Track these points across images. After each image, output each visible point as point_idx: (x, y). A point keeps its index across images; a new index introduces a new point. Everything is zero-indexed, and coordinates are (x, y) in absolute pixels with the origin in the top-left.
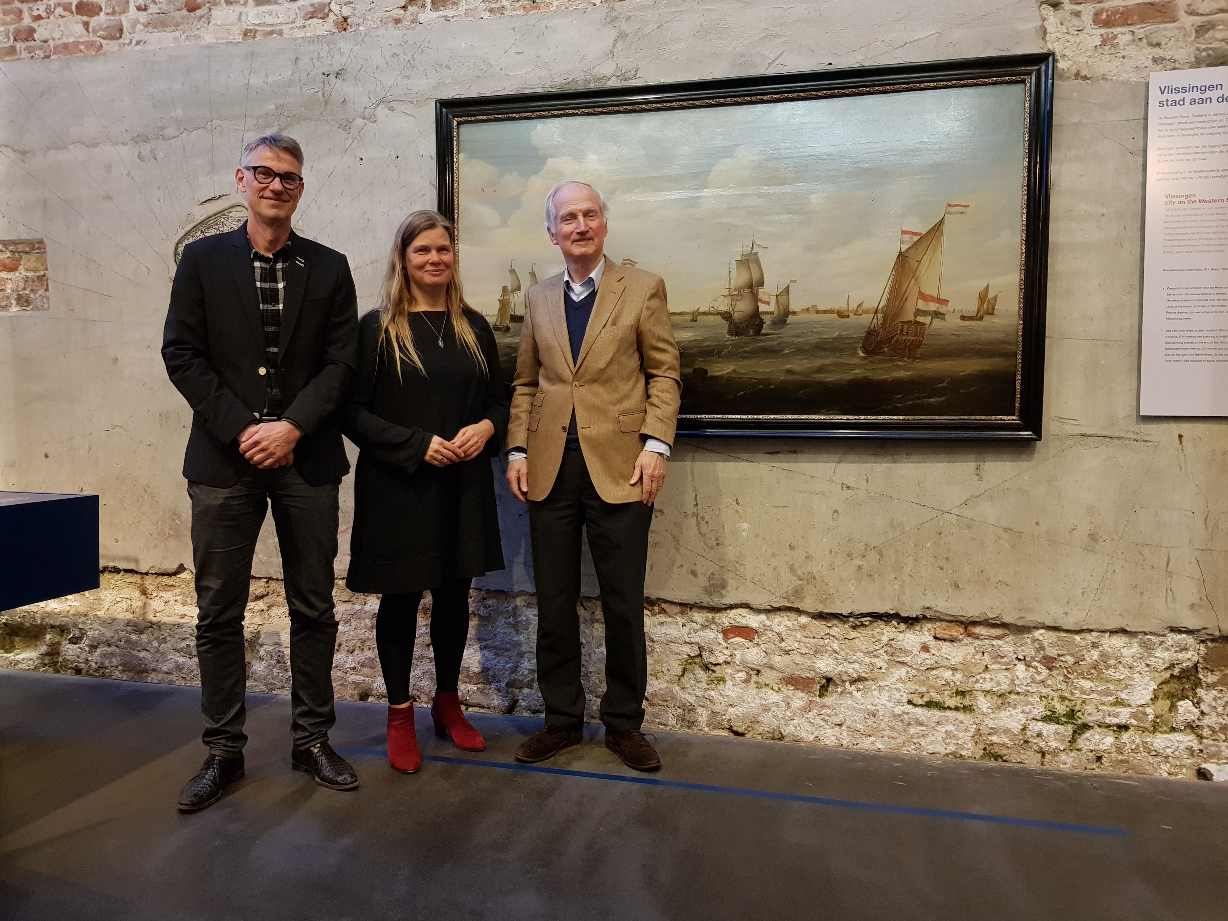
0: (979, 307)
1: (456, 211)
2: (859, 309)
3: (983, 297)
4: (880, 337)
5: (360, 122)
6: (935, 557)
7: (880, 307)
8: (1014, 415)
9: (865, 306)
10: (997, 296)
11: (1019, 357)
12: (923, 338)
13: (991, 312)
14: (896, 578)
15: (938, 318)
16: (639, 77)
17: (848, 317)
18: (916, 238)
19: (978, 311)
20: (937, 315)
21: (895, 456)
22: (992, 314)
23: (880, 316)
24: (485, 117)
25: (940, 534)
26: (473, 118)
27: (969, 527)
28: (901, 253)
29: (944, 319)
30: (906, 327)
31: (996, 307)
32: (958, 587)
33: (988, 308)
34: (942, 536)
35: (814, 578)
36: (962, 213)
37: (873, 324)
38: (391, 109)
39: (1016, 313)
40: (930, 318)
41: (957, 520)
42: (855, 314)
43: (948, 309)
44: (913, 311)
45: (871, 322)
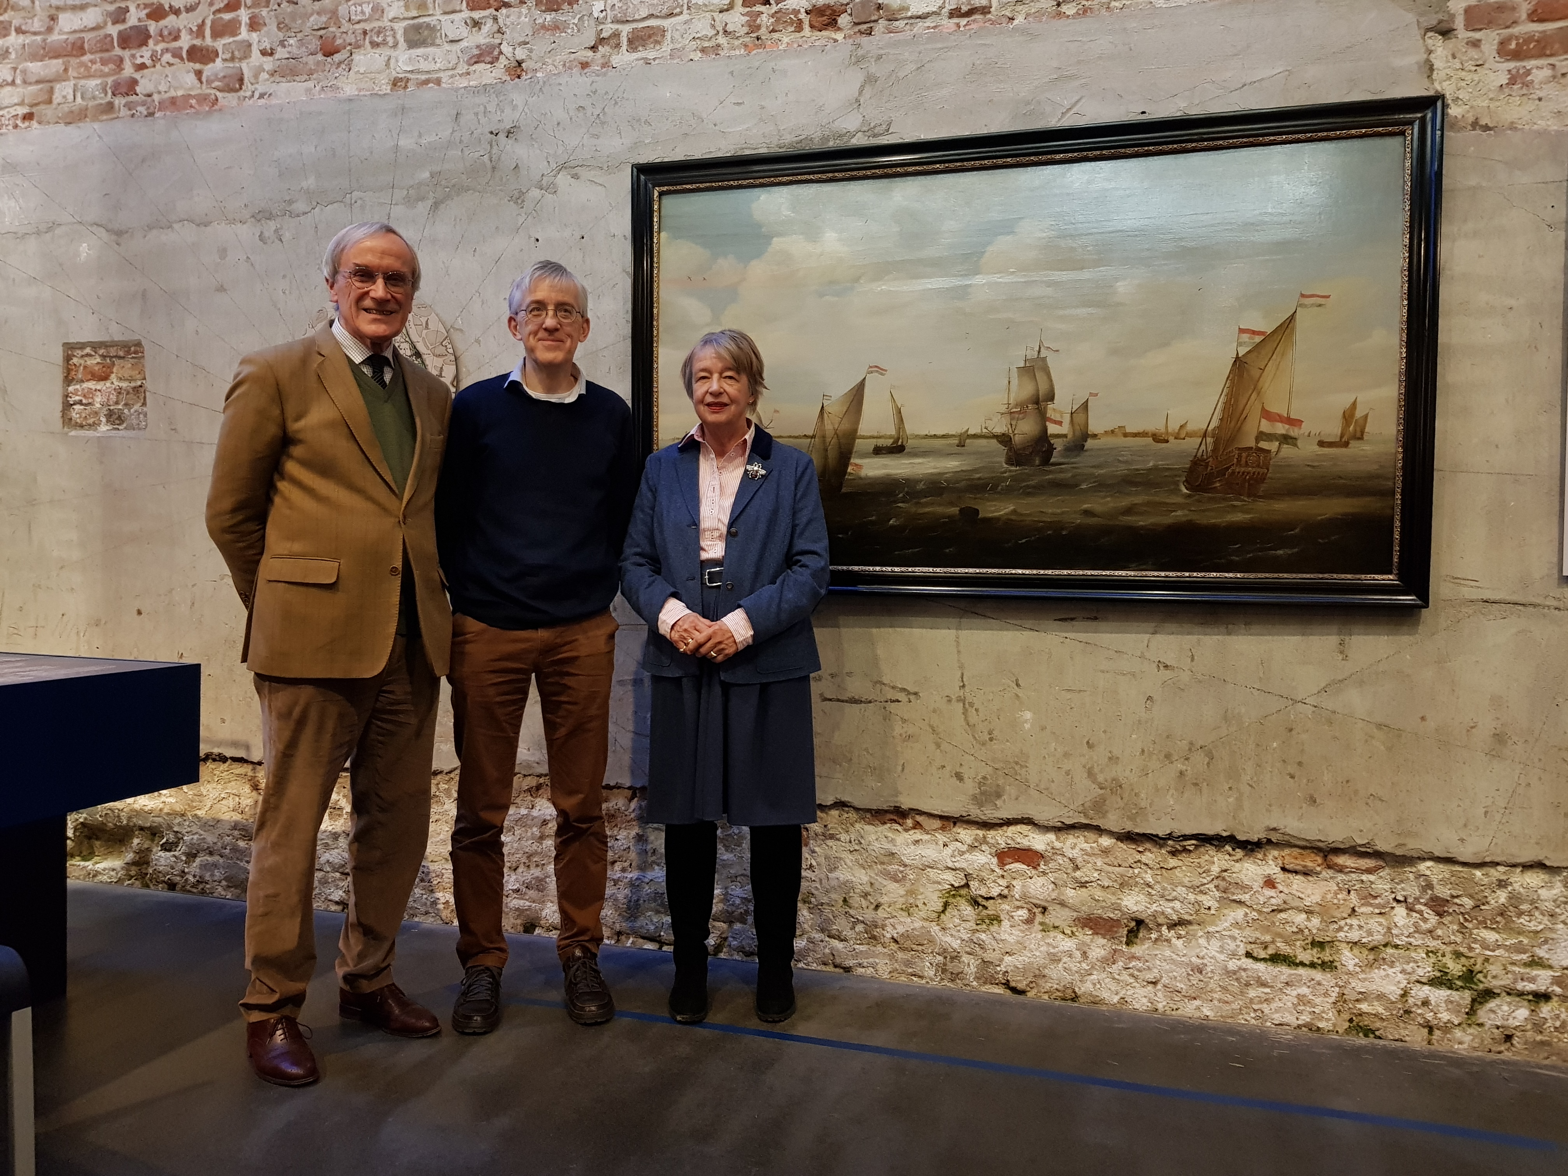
0: (1343, 429)
1: (655, 305)
2: (1181, 431)
3: (1348, 416)
4: (1209, 468)
5: (535, 193)
6: (1284, 761)
7: (1210, 428)
8: (1391, 573)
9: (1190, 427)
10: (1368, 413)
11: (1398, 496)
12: (1268, 469)
13: (1359, 436)
14: (1230, 788)
15: (1288, 444)
16: (892, 133)
17: (1167, 441)
18: (1258, 339)
19: (1342, 437)
20: (1286, 439)
21: (1230, 626)
22: (1361, 438)
23: (1210, 440)
24: (694, 186)
25: (1291, 730)
26: (679, 187)
27: (1330, 723)
28: (1237, 358)
29: (1295, 445)
30: (1244, 455)
31: (1366, 430)
32: (1315, 802)
33: (1355, 432)
34: (1293, 732)
35: (1120, 786)
36: (1320, 305)
37: (1201, 451)
38: (576, 177)
39: (1394, 438)
40: (1277, 443)
41: (1313, 712)
42: (1176, 438)
43: (1302, 432)
44: (1254, 433)
45: (1198, 449)
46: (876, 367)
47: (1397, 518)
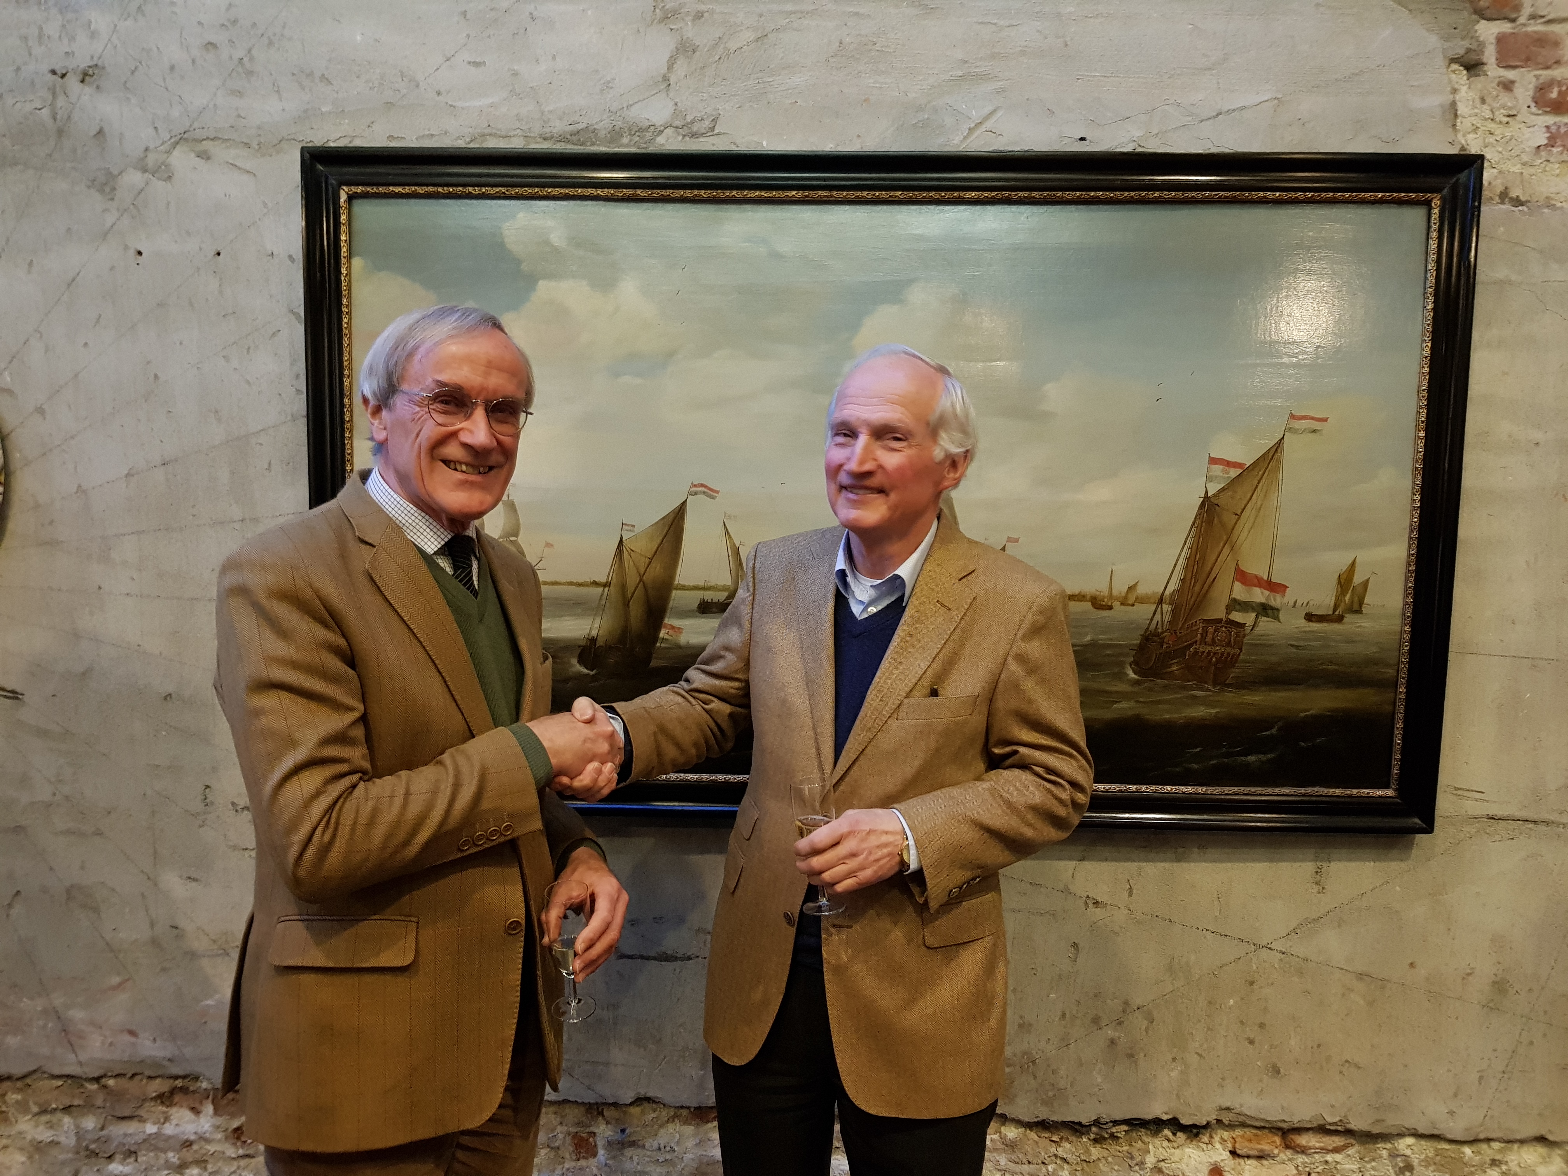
0: (1337, 599)
2: (1130, 595)
3: (1345, 581)
4: (1165, 646)
6: (1242, 1023)
7: (1167, 592)
9: (1141, 590)
10: (1368, 580)
11: (1402, 689)
12: (1241, 650)
13: (1357, 608)
14: (1174, 1059)
15: (1267, 616)
16: (718, 134)
17: (1110, 608)
18: (1234, 473)
19: (1336, 607)
20: (1265, 610)
21: (1180, 850)
22: (1359, 611)
23: (1166, 608)
24: (407, 190)
25: (1252, 983)
26: (382, 189)
27: (1300, 973)
28: (1206, 497)
29: (1277, 618)
30: (1211, 629)
31: (1366, 601)
32: (1278, 1072)
33: (1352, 601)
34: (1255, 986)
35: (1034, 1062)
36: (1314, 431)
37: (1154, 622)
38: (205, 156)
39: (1399, 612)
40: (1254, 615)
41: (1281, 960)
42: (1122, 604)
43: (1285, 600)
44: (1225, 601)
45: (1152, 619)
46: (702, 485)
47: (1400, 716)
